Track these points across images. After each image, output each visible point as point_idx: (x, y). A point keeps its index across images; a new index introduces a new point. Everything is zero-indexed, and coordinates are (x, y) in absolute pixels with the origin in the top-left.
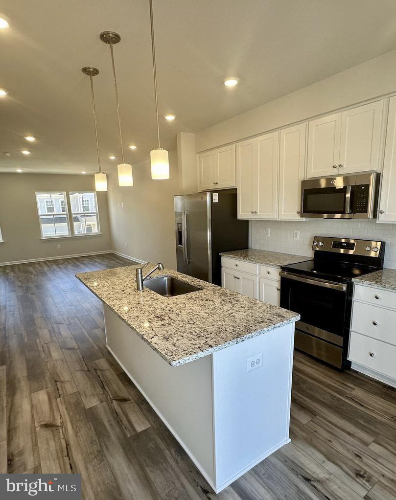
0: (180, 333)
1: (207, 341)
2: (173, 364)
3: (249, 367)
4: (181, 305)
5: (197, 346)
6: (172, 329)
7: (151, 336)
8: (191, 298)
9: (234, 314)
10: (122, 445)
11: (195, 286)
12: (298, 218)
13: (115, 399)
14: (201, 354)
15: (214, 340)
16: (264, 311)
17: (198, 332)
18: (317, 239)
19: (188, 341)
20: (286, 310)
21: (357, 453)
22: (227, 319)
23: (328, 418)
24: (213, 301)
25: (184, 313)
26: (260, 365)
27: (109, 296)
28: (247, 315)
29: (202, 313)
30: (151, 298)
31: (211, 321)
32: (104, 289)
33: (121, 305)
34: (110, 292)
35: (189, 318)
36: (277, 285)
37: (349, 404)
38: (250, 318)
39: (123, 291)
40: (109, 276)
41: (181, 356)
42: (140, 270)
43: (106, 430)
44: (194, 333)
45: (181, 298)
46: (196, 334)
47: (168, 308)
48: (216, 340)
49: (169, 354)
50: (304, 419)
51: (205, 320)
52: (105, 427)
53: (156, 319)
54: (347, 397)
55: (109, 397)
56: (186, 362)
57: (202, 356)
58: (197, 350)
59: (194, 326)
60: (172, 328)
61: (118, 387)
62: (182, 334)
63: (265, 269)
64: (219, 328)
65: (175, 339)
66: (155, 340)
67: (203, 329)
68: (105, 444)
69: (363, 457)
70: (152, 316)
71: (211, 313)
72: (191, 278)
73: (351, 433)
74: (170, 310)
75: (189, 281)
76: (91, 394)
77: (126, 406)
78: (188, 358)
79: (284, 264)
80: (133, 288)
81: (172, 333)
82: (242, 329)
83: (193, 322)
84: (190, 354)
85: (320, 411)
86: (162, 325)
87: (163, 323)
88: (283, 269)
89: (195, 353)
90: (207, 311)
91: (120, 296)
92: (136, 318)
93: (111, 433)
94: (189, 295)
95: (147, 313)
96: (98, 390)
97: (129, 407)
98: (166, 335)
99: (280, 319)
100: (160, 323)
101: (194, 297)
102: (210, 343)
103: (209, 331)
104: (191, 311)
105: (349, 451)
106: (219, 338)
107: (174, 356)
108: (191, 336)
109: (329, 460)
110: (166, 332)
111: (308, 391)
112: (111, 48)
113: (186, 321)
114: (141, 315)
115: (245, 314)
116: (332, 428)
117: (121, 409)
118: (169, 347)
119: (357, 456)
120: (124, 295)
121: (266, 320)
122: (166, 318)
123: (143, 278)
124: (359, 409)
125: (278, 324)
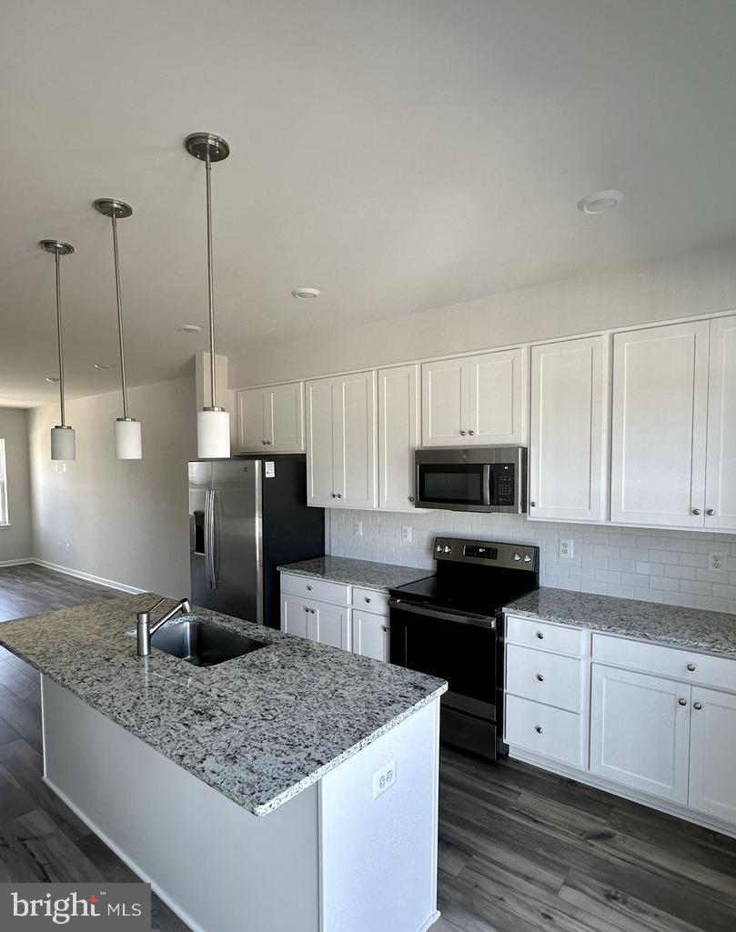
0: (255, 744)
1: (310, 754)
2: (261, 811)
3: (376, 789)
4: (238, 682)
5: (294, 767)
6: (236, 735)
7: (200, 756)
8: (253, 665)
9: (340, 691)
11: (252, 637)
12: (410, 508)
14: (306, 782)
15: (321, 749)
16: (389, 680)
17: (287, 736)
18: (439, 541)
19: (274, 757)
20: (423, 675)
21: (544, 912)
22: (331, 703)
23: (494, 858)
24: (296, 669)
25: (249, 699)
26: (393, 781)
27: (80, 674)
28: (363, 691)
29: (283, 696)
30: (174, 672)
31: (305, 710)
32: (64, 659)
33: (113, 693)
34: (79, 666)
35: (262, 709)
36: (383, 621)
37: (518, 823)
38: (371, 697)
39: (108, 660)
40: (64, 627)
41: (271, 791)
42: (145, 616)
44: (280, 739)
45: (234, 667)
46: (285, 741)
47: (215, 691)
48: (324, 748)
49: (247, 791)
50: (456, 866)
51: (292, 709)
53: (197, 717)
54: (512, 811)
56: (282, 803)
57: (306, 786)
58: (297, 775)
59: (276, 725)
60: (236, 733)
62: (259, 745)
63: (363, 592)
64: (323, 724)
65: (249, 756)
66: (209, 764)
67: (294, 730)
69: (555, 918)
70: (188, 712)
71: (300, 694)
72: (240, 621)
73: (531, 876)
74: (219, 696)
75: (238, 629)
78: (285, 794)
79: (394, 584)
80: (127, 652)
81: (239, 744)
82: (364, 720)
83: (271, 717)
84: (288, 785)
85: (474, 843)
86: (215, 728)
87: (213, 724)
88: (394, 594)
89: (296, 781)
90: (291, 690)
91: (104, 673)
92: (156, 721)
94: (248, 658)
95: (175, 707)
98: (229, 751)
99: (418, 693)
100: (208, 725)
101: (257, 663)
102: (317, 756)
103: (307, 732)
104: (261, 693)
105: (533, 912)
106: (330, 745)
107: (259, 794)
108: (277, 747)
110: (226, 745)
111: (451, 810)
112: (114, 225)
113: (258, 715)
114: (165, 712)
115: (359, 689)
118: (243, 775)
119: (546, 916)
120: (113, 670)
121: (397, 698)
122: (218, 713)
123: (152, 631)
124: (535, 830)
125: (418, 704)
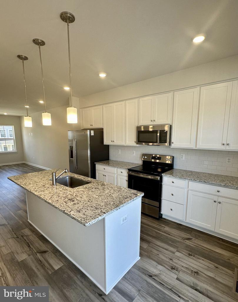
0: (85, 208)
1: (102, 211)
2: (87, 225)
3: (122, 222)
4: (82, 192)
5: (97, 214)
6: (80, 206)
7: (70, 211)
8: (86, 188)
9: (112, 195)
10: (46, 279)
11: (86, 181)
12: (135, 144)
13: (38, 253)
14: (100, 218)
15: (105, 209)
16: (126, 192)
17: (95, 206)
18: (144, 155)
19: (91, 211)
20: (137, 191)
21: (170, 258)
22: (109, 198)
23: (156, 244)
24: (99, 189)
25: (85, 197)
26: (127, 220)
27: (36, 189)
28: (118, 195)
29: (94, 196)
30: (63, 189)
31: (101, 199)
32: (31, 186)
33: (45, 194)
34: (35, 187)
35: (88, 199)
36: (127, 178)
37: (164, 235)
38: (121, 196)
39: (44, 186)
40: (31, 178)
41: (90, 220)
42: (54, 173)
43: (35, 273)
44: (93, 207)
45: (81, 188)
46: (95, 207)
47: (75, 194)
48: (106, 209)
49: (83, 220)
50: (145, 246)
51: (97, 199)
52: (34, 271)
53: (69, 201)
54: (162, 232)
55: (34, 252)
56: (93, 223)
57: (101, 219)
58: (98, 216)
59: (92, 203)
60: (80, 205)
61: (39, 245)
62: (87, 208)
63: (120, 170)
64: (106, 203)
65: (84, 211)
66: (72, 213)
67: (98, 204)
68: (35, 281)
69: (173, 260)
70: (66, 200)
71: (100, 195)
72: (83, 176)
73: (167, 249)
74: (76, 196)
75: (82, 179)
76: (21, 252)
77: (46, 255)
78: (94, 221)
79: (130, 167)
80: (50, 184)
81: (81, 208)
82: (118, 202)
83: (91, 201)
84: (95, 218)
85: (151, 240)
86: (74, 204)
87: (74, 203)
88: (130, 170)
89: (97, 217)
90: (97, 194)
91: (42, 189)
92: (57, 202)
93: (38, 273)
94: (85, 186)
95: (63, 198)
96: (26, 249)
97: (48, 256)
98: (78, 210)
99: (135, 196)
100: (72, 203)
101: (87, 187)
102: (104, 211)
103: (101, 205)
104: (88, 195)
105: (167, 258)
106: (108, 208)
107: (86, 221)
108: (92, 209)
109: (159, 264)
110: (77, 208)
111: (145, 231)
112: (40, 48)
113: (87, 200)
114: (60, 199)
115: (117, 194)
116: (158, 248)
117: (43, 257)
118: (82, 216)
119: (171, 259)
120: (45, 189)
121: (129, 197)
122: (75, 200)
123: (56, 178)
124: (169, 237)
125: (135, 199)
